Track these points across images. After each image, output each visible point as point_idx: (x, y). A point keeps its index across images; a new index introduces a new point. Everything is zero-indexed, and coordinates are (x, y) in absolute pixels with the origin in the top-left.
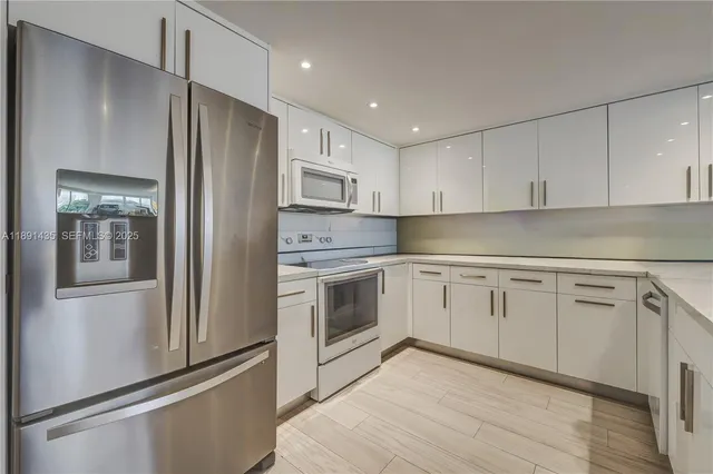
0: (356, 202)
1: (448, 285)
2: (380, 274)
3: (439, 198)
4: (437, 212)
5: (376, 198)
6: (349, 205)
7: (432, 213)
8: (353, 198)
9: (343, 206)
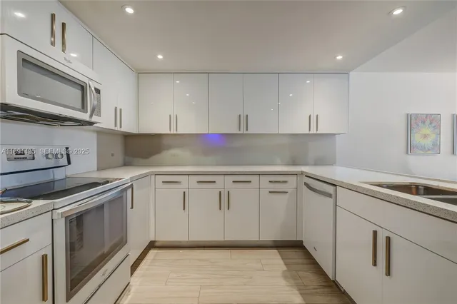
0: (99, 115)
1: (186, 191)
2: (129, 191)
3: (174, 120)
4: (173, 132)
5: (118, 113)
6: (91, 116)
7: (168, 132)
8: (96, 110)
9: (85, 116)
